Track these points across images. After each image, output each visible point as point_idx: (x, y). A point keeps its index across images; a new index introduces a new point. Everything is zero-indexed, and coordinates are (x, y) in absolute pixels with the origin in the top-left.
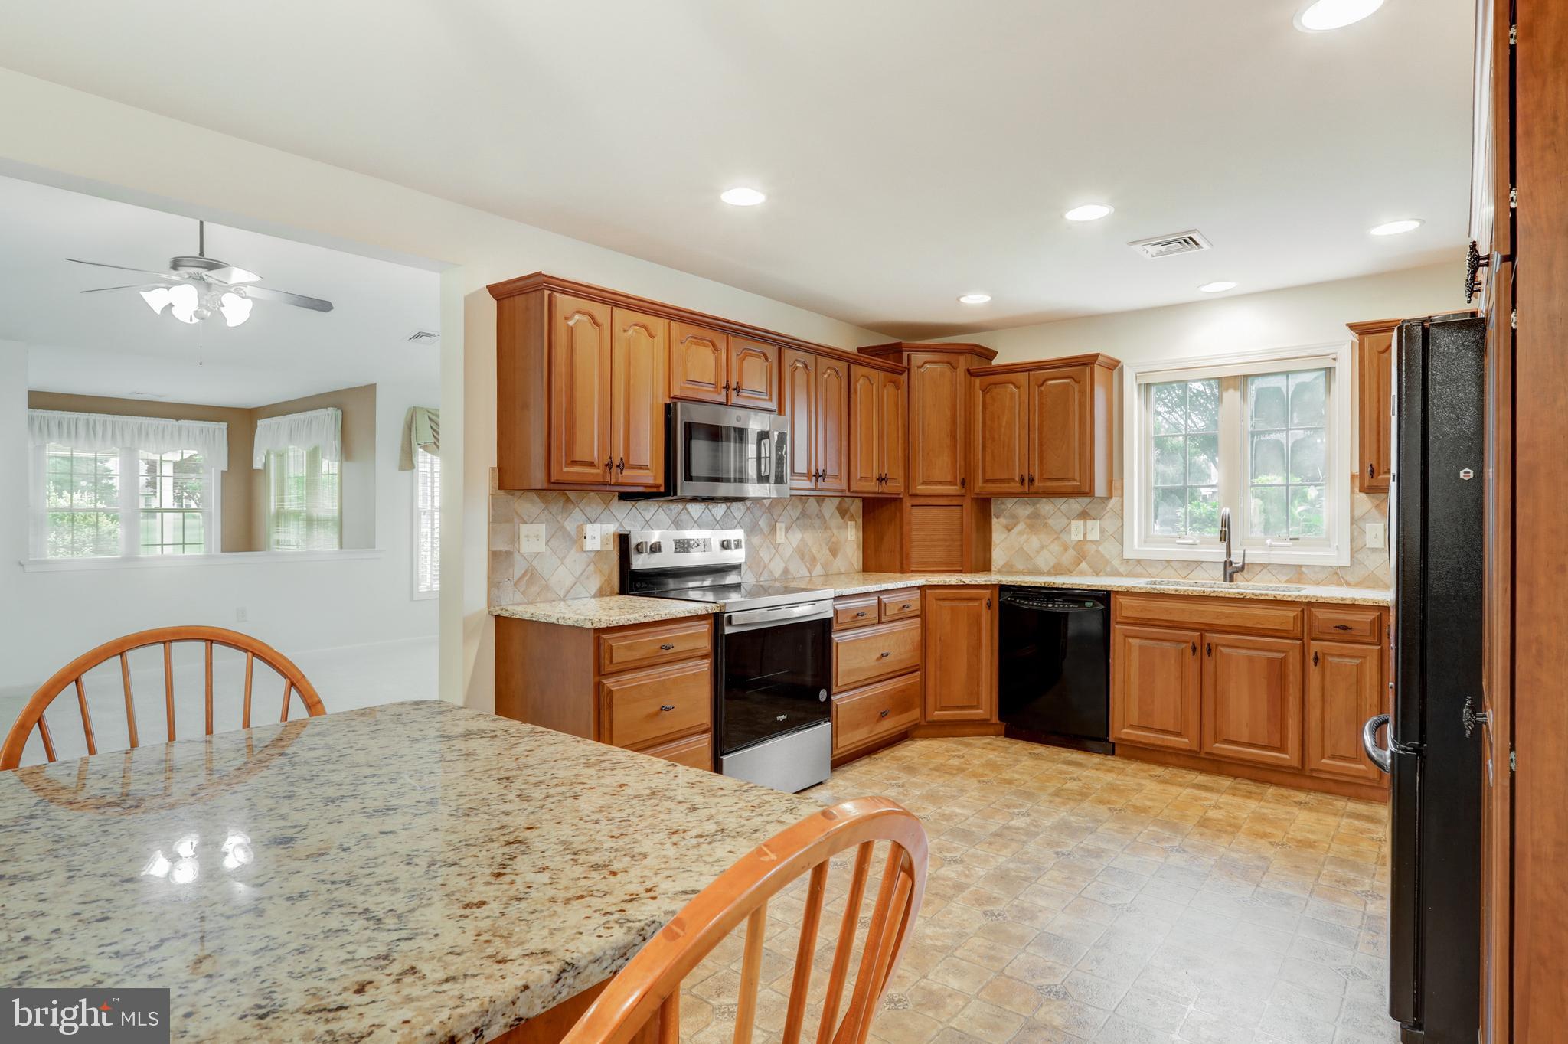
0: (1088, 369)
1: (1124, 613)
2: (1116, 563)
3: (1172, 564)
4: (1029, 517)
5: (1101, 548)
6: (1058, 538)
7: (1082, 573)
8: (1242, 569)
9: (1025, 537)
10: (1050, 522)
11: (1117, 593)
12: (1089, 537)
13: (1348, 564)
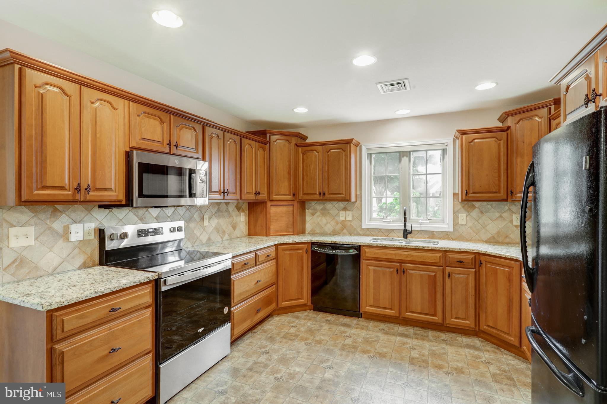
0: (349, 145)
1: (367, 255)
2: (359, 230)
3: (382, 230)
4: (321, 210)
5: (352, 224)
6: (334, 219)
7: (344, 234)
8: (411, 233)
9: (320, 218)
10: (331, 212)
11: (364, 246)
12: (348, 219)
13: (452, 231)
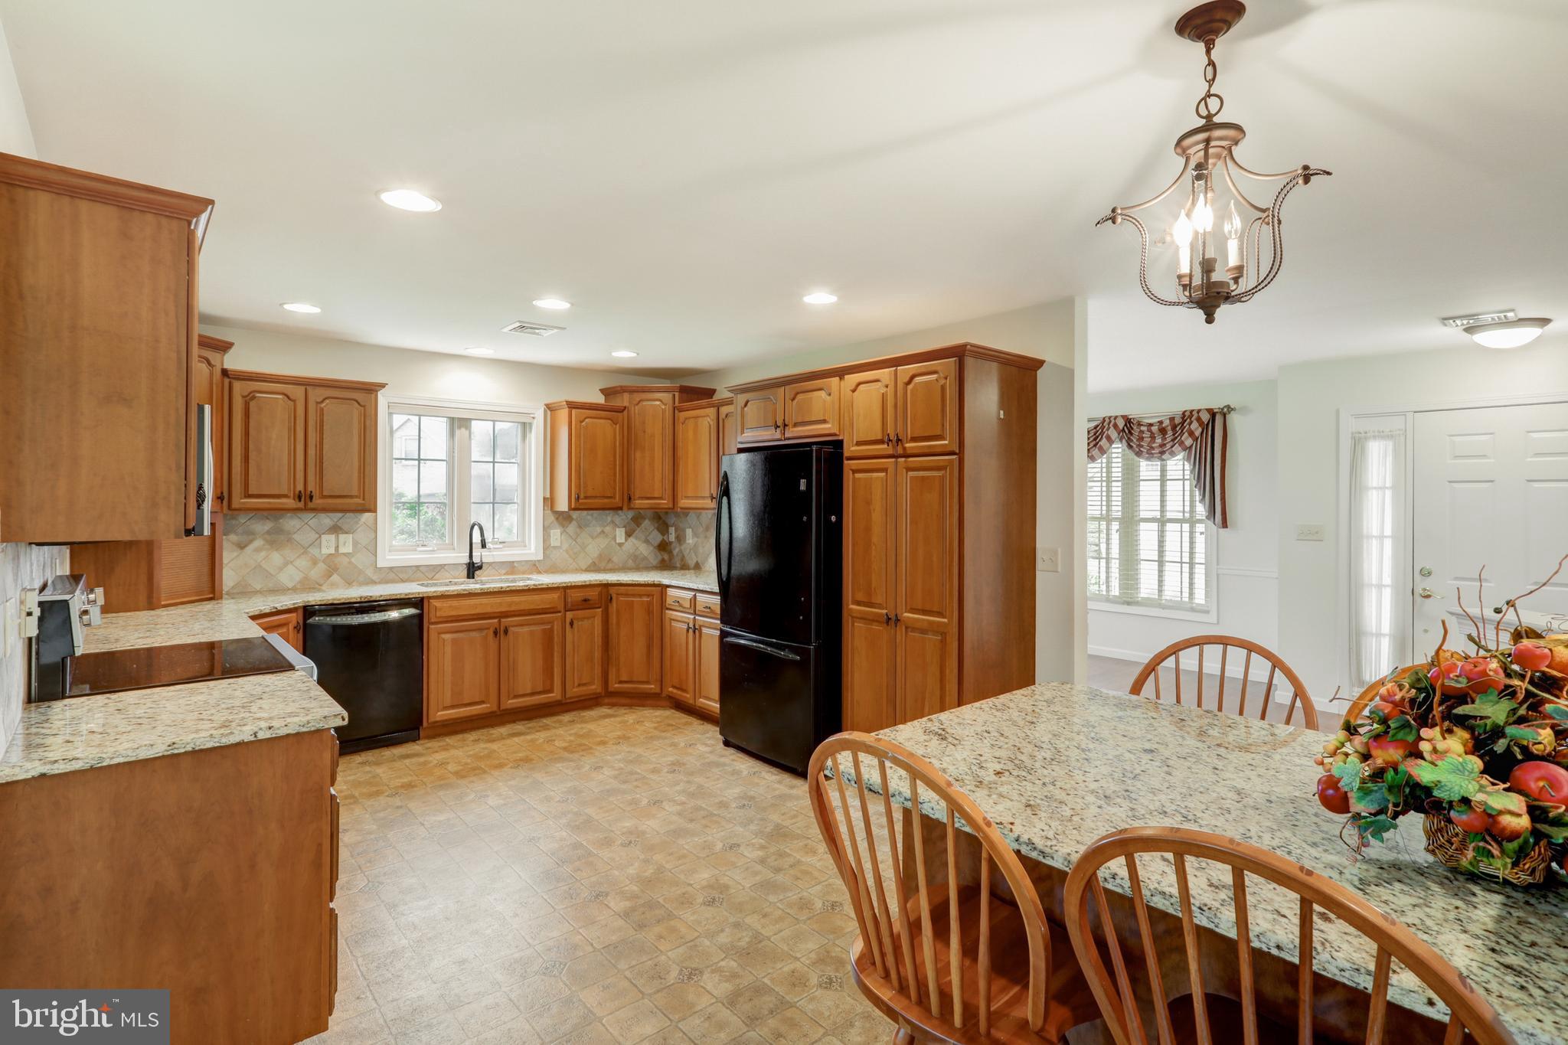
0: (372, 395)
1: (438, 614)
2: (370, 573)
4: (268, 532)
5: (353, 560)
6: (305, 552)
7: (334, 585)
8: (480, 568)
9: (263, 554)
10: (295, 536)
11: (429, 598)
12: (342, 550)
13: (542, 558)
